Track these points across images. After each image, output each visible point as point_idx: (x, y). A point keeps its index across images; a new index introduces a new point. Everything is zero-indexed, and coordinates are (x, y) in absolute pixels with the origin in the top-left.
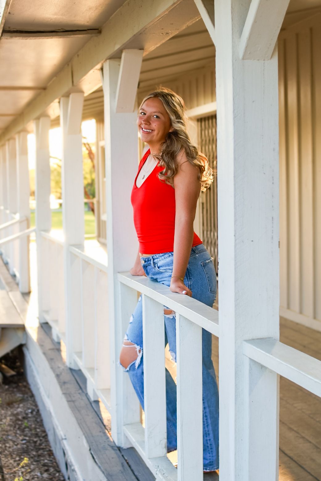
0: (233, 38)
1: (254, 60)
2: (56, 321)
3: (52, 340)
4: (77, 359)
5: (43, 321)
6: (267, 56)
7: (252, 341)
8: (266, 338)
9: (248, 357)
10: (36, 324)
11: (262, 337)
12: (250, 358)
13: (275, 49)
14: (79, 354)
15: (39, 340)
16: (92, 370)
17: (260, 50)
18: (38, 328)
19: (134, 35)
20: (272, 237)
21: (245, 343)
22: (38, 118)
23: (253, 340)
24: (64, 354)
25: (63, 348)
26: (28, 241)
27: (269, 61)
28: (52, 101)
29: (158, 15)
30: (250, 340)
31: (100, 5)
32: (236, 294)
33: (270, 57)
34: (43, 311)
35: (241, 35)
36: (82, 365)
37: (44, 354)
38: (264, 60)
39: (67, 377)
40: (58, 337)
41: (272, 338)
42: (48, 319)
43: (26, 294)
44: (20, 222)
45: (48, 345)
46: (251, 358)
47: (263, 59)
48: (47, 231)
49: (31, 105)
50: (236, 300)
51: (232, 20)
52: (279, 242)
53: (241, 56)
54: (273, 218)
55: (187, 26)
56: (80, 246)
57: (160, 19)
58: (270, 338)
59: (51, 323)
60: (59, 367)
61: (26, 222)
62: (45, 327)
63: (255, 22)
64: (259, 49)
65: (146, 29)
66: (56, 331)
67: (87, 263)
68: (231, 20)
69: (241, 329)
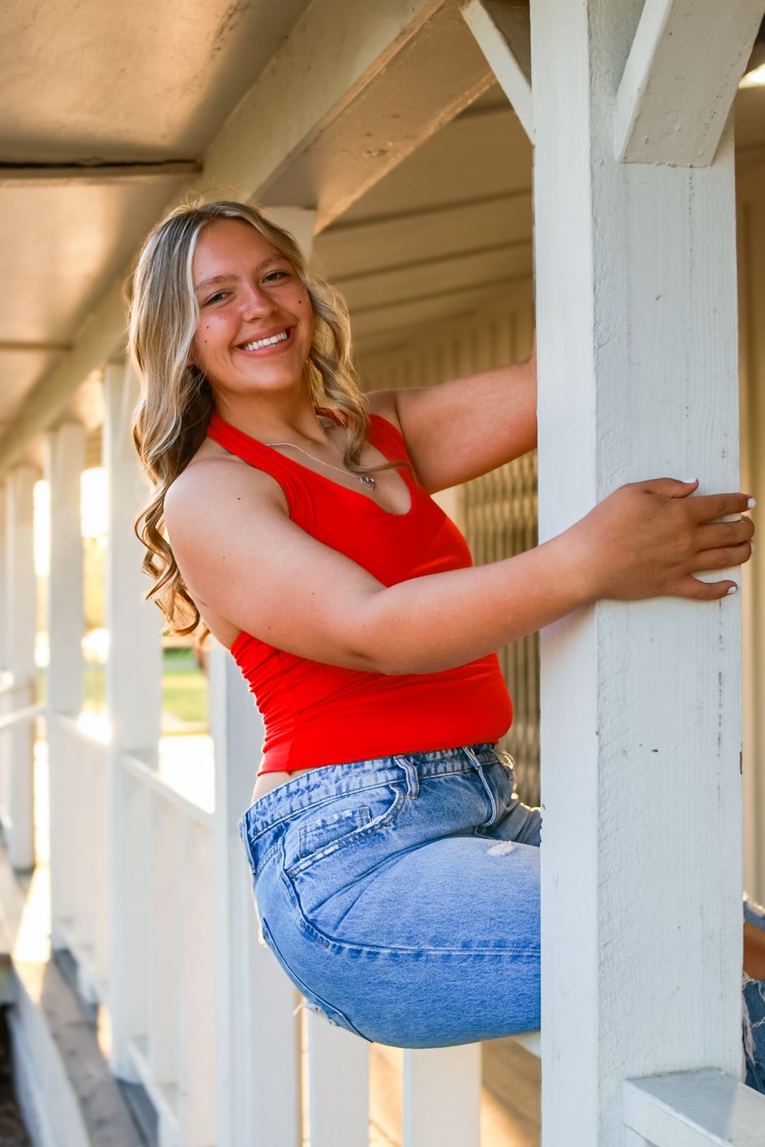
0: (592, 94)
1: (660, 164)
2: (89, 948)
3: (78, 997)
4: (138, 1058)
5: (59, 946)
6: (700, 152)
7: (654, 1082)
8: (699, 1071)
9: (643, 1138)
10: (43, 955)
11: (685, 1068)
12: (646, 1140)
13: (725, 133)
14: (142, 1041)
15: (47, 996)
16: (171, 1088)
17: (680, 130)
18: (48, 964)
19: (289, 156)
20: (719, 739)
21: (630, 1088)
22: (55, 428)
23: (658, 1075)
24: (106, 1039)
25: (106, 1022)
26: (32, 736)
27: (708, 168)
28: (83, 376)
29: (355, 77)
30: (645, 1077)
31: (196, 77)
32: (601, 924)
33: (711, 157)
34: (62, 920)
35: (619, 82)
36: (147, 1074)
37: (56, 1036)
38: (691, 167)
39: (109, 1104)
40: (93, 992)
41: (719, 1069)
42: (73, 941)
43: (25, 873)
44: (14, 691)
45: (69, 1013)
46: (650, 1139)
47: (689, 164)
48: (72, 712)
49: (39, 393)
50: (603, 945)
51: (590, 37)
52: (741, 753)
53: (618, 150)
54: (720, 674)
55: (440, 124)
56: (149, 755)
57: (360, 94)
58: (710, 1069)
59: (78, 954)
60: (89, 1077)
61: (28, 689)
62: (63, 962)
63: (667, 33)
64: (677, 128)
65: (322, 131)
66: (89, 974)
67: (164, 803)
68: (586, 38)
69: (618, 1042)
